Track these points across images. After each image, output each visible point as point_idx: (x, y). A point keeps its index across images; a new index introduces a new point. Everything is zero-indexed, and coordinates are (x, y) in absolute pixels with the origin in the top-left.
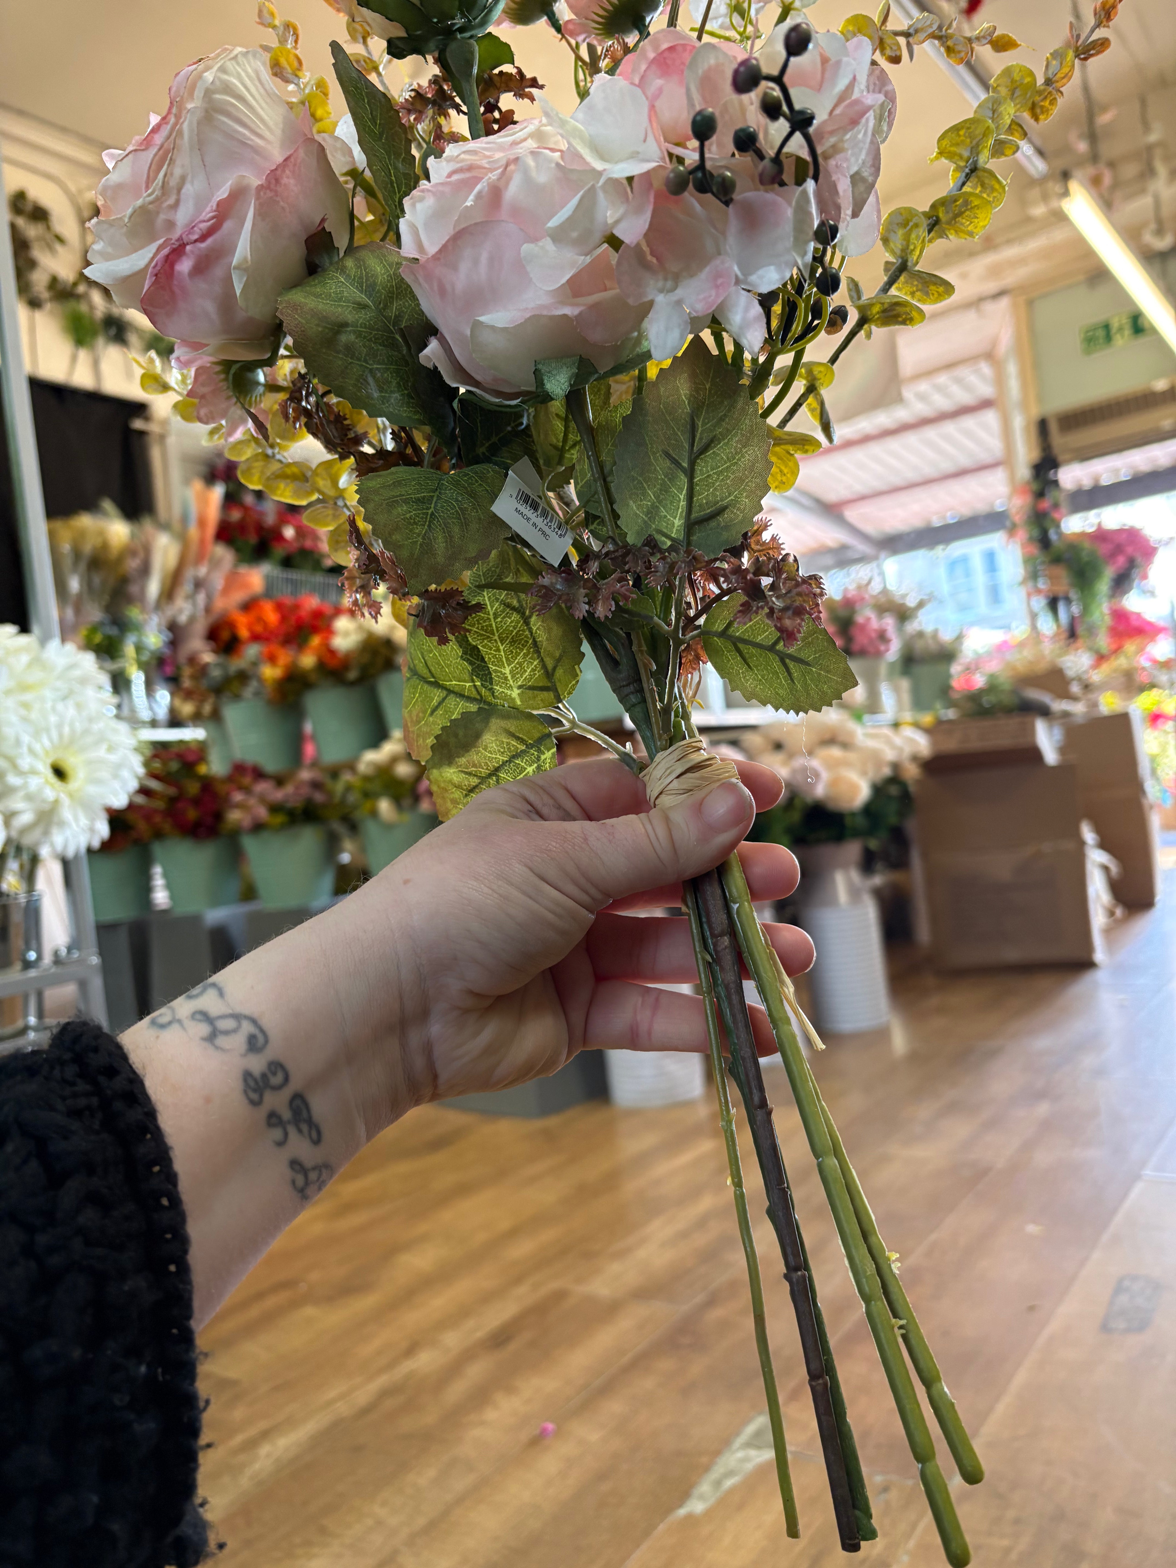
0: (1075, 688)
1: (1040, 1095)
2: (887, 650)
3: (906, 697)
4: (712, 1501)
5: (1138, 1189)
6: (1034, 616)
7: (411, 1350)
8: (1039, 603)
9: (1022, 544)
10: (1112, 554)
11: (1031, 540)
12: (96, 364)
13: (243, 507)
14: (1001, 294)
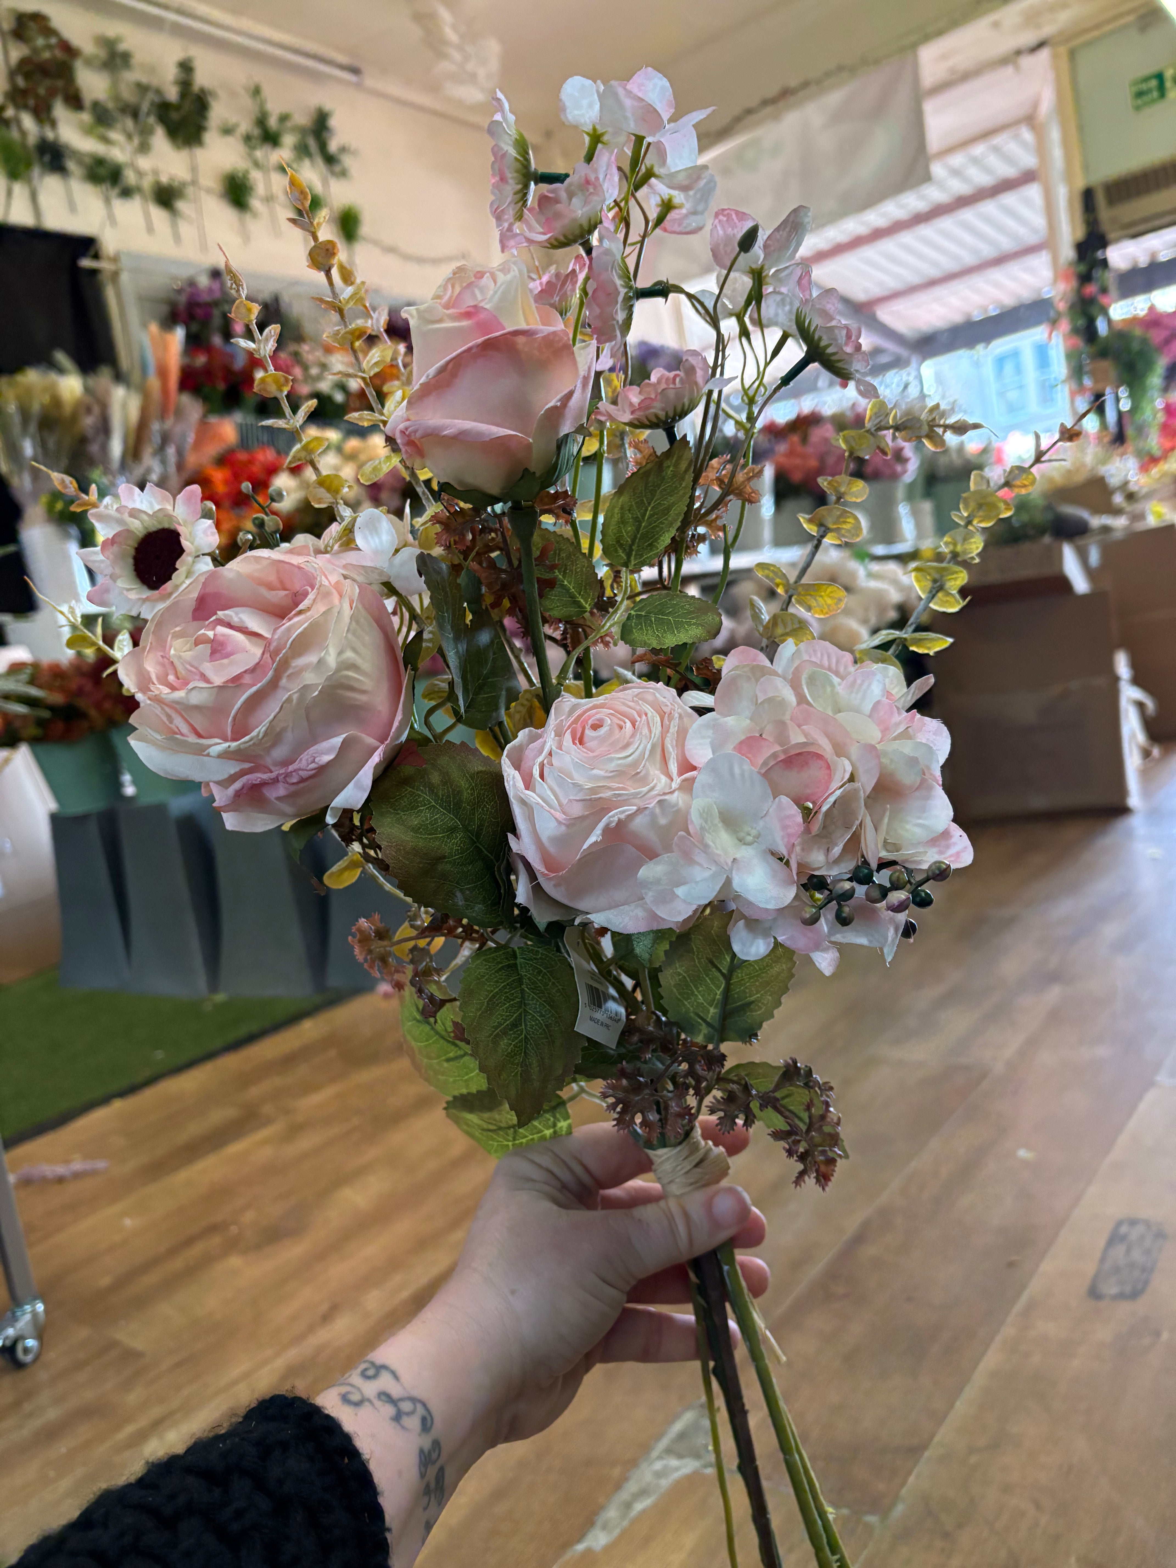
0: (1118, 499)
1: (1053, 977)
2: (905, 472)
3: (929, 521)
4: (617, 1532)
5: (1150, 1096)
7: (327, 1318)
8: (1083, 403)
9: (1064, 336)
10: (1167, 342)
11: (1075, 331)
12: (34, 197)
13: (209, 349)
14: (1041, 45)
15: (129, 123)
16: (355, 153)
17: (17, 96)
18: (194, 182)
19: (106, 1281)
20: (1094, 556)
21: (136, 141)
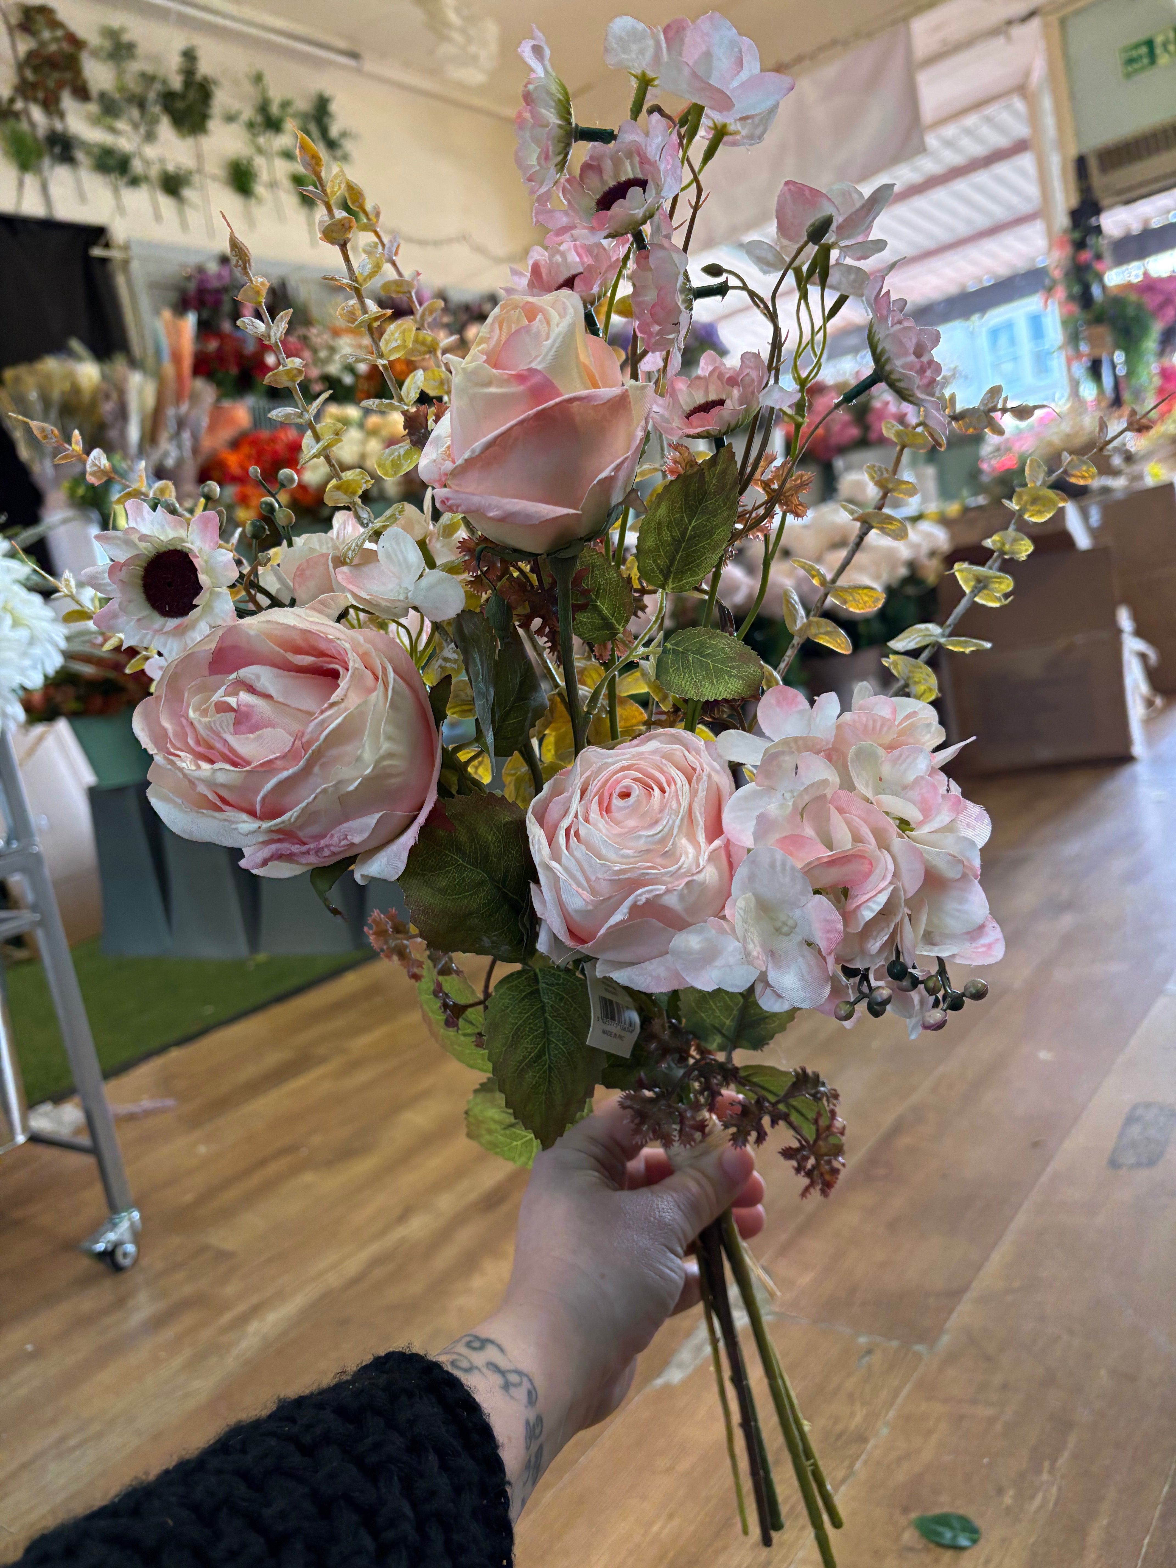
0: (1117, 461)
1: (1067, 906)
3: (933, 488)
5: (1161, 1002)
6: (1075, 385)
7: (403, 1216)
8: (1080, 369)
9: (1060, 303)
10: (1162, 307)
11: (1071, 297)
12: (44, 188)
13: (219, 335)
14: (1032, 14)
15: (135, 113)
16: (355, 137)
17: (25, 89)
18: (199, 171)
19: (189, 1197)
20: (1095, 517)
21: (142, 130)
